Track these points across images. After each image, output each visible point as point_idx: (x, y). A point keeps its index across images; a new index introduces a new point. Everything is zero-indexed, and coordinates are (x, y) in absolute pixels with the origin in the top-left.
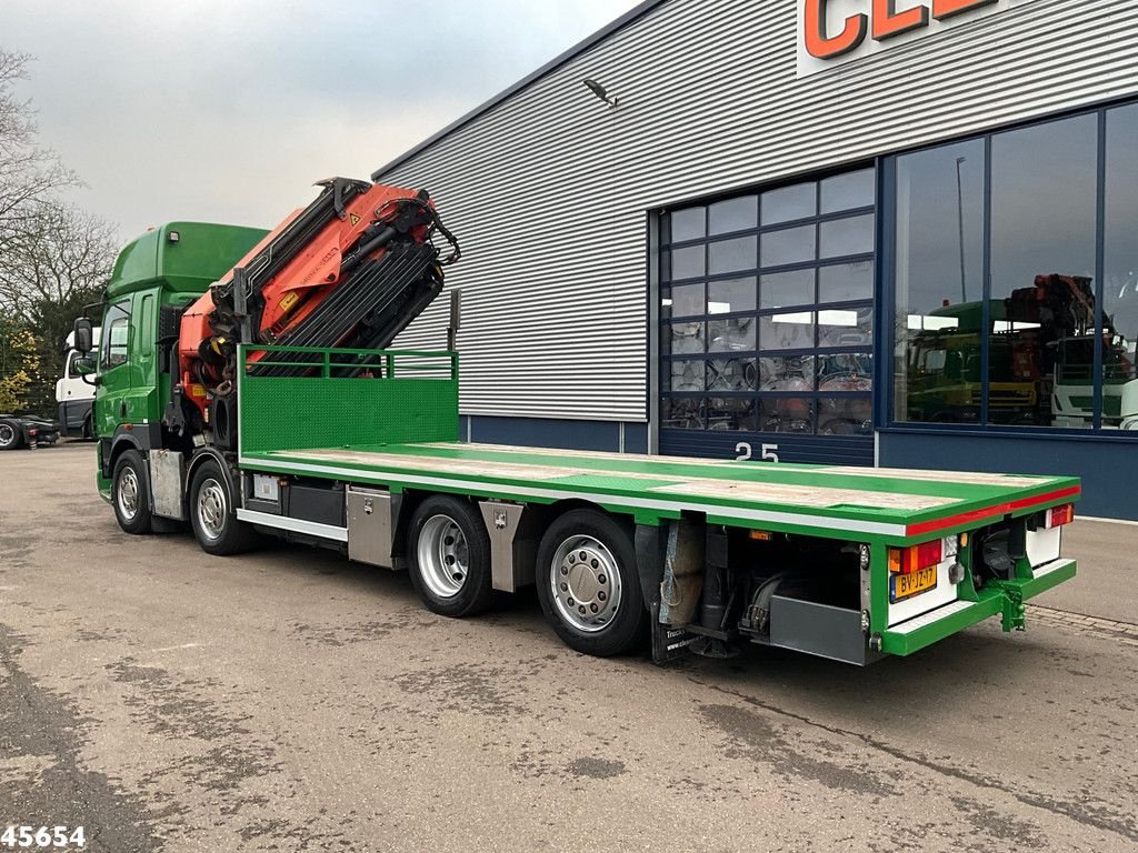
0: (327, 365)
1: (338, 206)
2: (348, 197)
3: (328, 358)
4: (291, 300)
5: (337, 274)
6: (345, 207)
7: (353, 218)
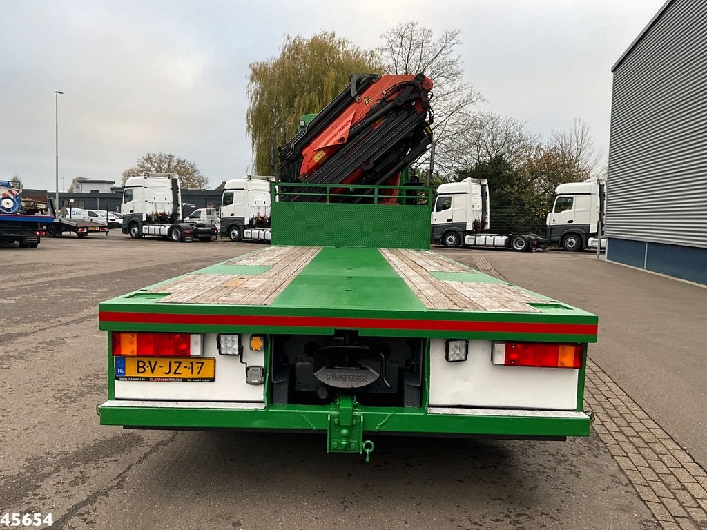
0: (328, 195)
1: (353, 93)
2: (363, 85)
3: (328, 190)
4: (320, 155)
5: (346, 137)
6: (360, 93)
7: (366, 99)
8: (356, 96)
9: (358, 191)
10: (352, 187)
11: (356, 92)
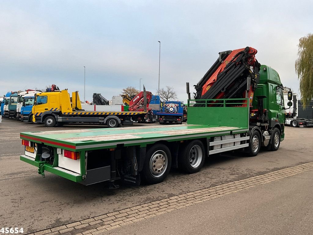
0: (206, 104)
3: (206, 102)
4: (209, 87)
5: (216, 79)
6: (224, 60)
7: (226, 62)
8: (222, 61)
9: (217, 102)
10: (215, 100)
11: (221, 60)
